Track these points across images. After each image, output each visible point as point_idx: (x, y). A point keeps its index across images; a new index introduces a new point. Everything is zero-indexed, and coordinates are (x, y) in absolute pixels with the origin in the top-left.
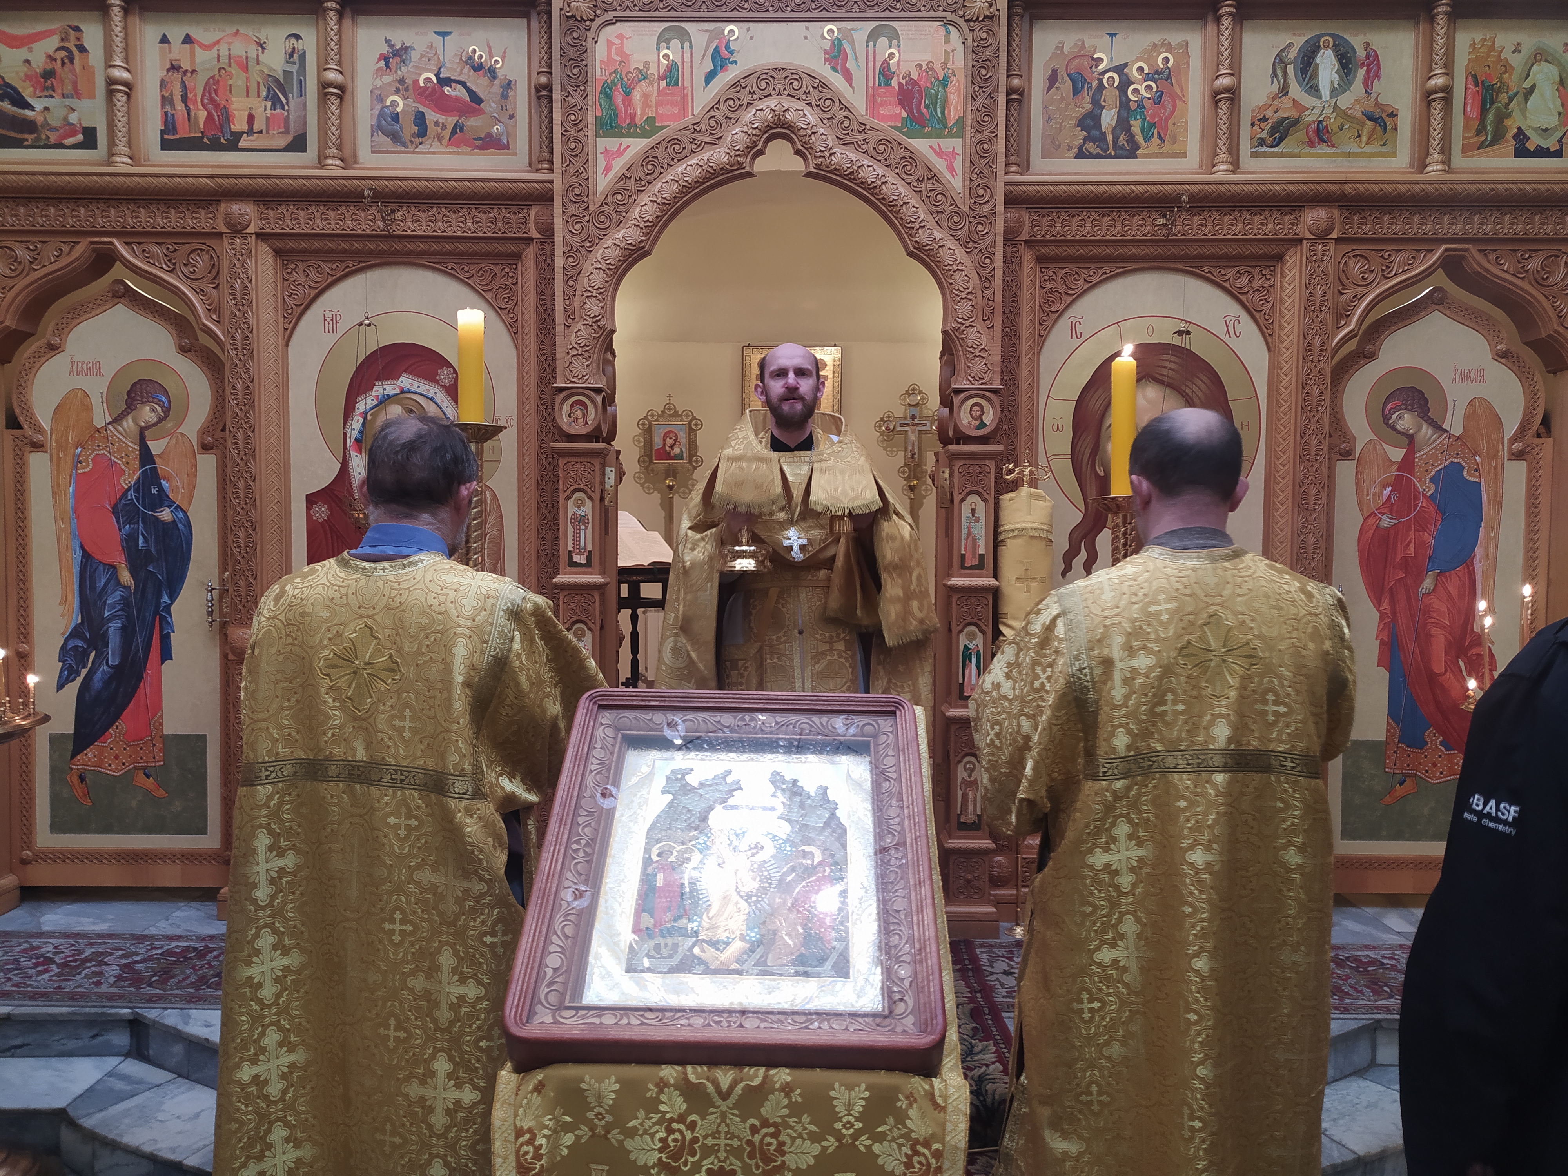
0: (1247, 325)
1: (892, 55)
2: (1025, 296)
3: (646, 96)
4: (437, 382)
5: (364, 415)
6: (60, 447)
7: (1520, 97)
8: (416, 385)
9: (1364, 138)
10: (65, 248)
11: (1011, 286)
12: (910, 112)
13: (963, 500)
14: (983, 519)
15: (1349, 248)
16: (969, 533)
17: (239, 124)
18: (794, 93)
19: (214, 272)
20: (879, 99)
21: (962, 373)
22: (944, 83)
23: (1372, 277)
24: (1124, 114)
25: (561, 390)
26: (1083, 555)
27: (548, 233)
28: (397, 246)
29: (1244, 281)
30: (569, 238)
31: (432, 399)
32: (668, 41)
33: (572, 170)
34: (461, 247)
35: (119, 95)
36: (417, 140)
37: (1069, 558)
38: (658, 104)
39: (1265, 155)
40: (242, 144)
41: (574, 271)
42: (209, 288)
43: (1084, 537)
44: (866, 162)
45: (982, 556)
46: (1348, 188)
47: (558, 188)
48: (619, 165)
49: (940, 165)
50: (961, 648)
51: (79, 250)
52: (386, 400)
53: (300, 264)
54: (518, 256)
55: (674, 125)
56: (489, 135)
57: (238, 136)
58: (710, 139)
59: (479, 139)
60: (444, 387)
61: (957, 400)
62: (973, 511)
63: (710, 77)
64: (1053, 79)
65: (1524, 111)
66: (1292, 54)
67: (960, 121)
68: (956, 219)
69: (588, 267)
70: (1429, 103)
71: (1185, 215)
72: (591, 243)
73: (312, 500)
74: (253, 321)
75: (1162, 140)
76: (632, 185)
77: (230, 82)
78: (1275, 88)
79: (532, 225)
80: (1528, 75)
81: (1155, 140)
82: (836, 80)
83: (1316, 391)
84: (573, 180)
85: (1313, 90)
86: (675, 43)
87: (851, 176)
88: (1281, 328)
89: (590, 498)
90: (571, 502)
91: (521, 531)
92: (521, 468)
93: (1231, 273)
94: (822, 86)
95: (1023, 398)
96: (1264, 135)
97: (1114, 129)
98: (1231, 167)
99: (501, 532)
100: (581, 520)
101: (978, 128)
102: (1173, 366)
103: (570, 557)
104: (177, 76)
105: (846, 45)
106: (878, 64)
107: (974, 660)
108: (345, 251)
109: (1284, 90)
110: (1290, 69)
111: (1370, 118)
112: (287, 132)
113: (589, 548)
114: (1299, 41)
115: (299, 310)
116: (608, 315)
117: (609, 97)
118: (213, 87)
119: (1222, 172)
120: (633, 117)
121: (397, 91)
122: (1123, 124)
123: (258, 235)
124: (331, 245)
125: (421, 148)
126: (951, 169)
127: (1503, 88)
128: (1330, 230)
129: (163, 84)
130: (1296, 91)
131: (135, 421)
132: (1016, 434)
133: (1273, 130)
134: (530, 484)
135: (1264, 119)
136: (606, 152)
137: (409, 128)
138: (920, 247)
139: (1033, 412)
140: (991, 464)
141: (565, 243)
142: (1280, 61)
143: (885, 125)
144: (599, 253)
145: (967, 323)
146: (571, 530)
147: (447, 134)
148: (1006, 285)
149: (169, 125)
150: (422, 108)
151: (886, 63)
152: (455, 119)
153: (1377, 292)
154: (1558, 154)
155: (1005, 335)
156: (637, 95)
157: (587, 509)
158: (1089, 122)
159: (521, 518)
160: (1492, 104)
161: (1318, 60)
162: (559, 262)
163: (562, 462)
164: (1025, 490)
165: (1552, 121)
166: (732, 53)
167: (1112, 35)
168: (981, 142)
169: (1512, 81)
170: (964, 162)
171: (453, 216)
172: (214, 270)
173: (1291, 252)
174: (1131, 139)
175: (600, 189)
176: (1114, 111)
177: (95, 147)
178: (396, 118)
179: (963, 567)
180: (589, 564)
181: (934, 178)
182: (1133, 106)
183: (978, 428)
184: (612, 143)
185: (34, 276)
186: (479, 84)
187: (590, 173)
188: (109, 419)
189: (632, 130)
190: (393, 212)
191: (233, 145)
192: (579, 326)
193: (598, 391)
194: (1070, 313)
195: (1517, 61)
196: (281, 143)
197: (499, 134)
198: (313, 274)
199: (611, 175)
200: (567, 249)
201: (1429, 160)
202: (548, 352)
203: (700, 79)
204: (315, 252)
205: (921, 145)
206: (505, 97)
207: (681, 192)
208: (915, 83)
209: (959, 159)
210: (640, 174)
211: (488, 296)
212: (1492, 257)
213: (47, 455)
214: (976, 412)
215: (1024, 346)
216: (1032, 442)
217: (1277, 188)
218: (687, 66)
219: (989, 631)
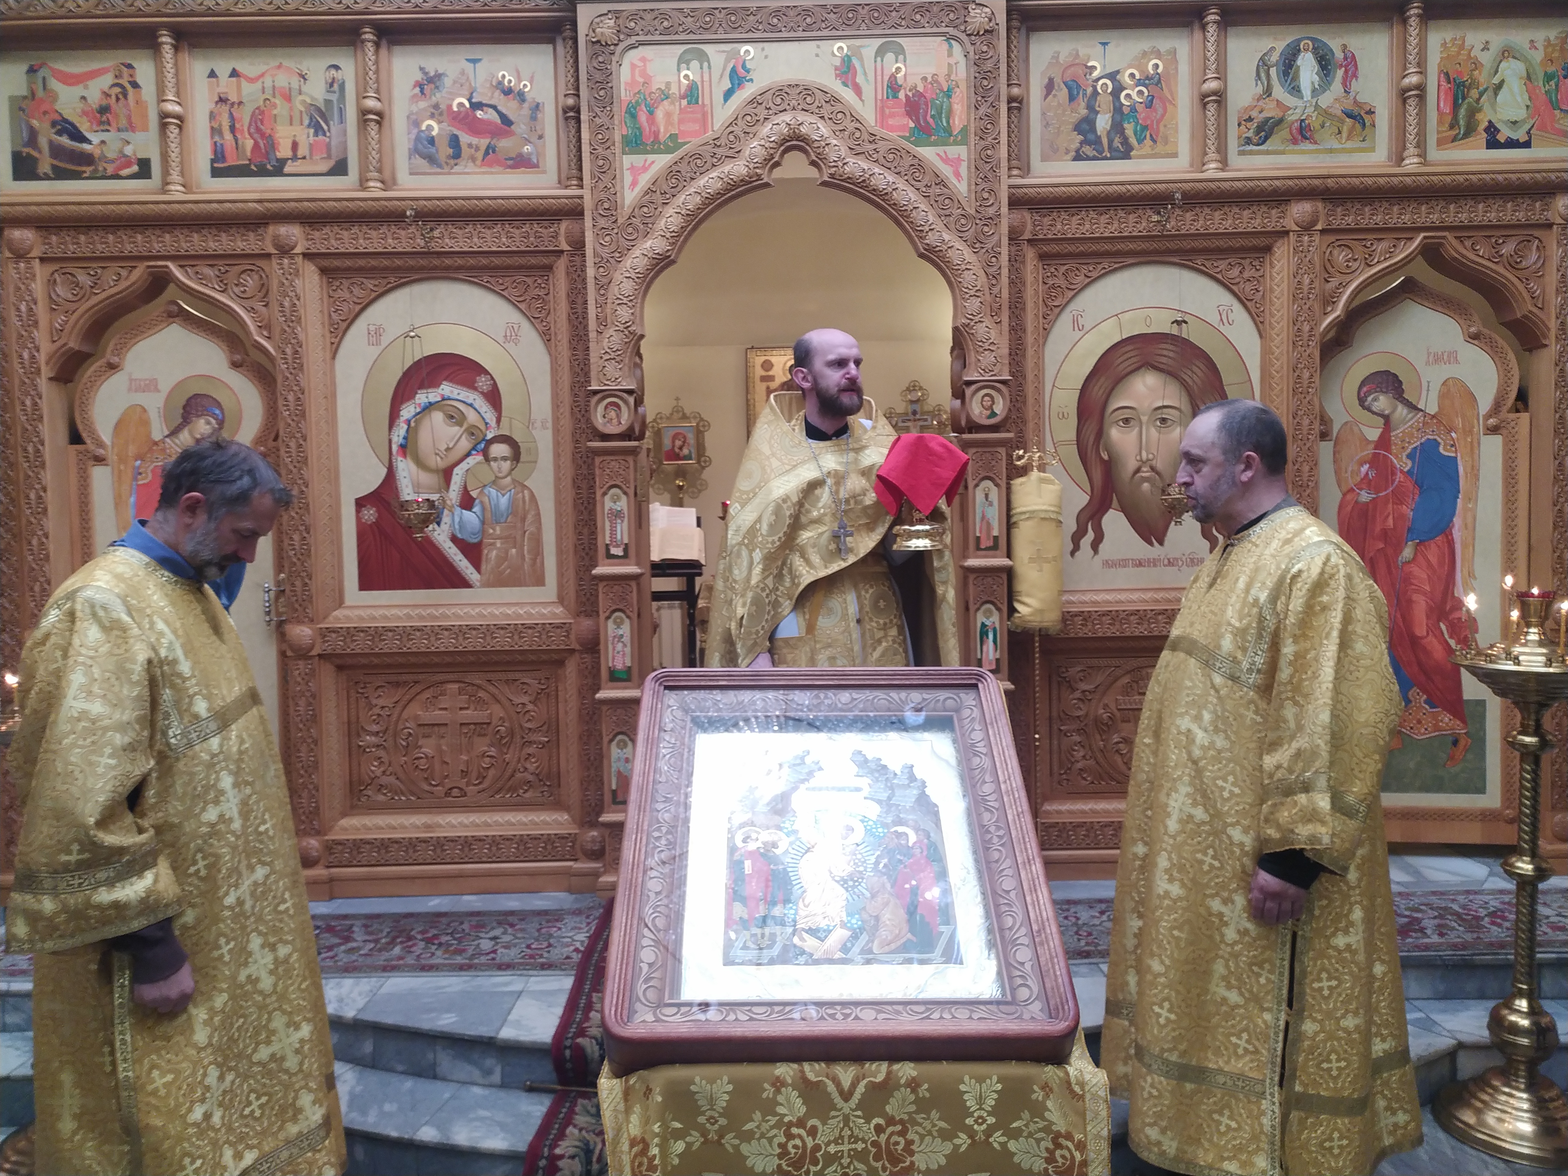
0: (1239, 313)
1: (898, 70)
2: (1029, 293)
3: (668, 115)
4: (475, 389)
5: (408, 422)
6: (122, 459)
7: (1490, 92)
8: (456, 391)
9: (1345, 134)
10: (124, 273)
11: (1017, 283)
12: (917, 122)
13: (977, 485)
14: (996, 503)
15: (1332, 238)
16: (983, 517)
17: (284, 151)
18: (807, 107)
19: (264, 291)
20: (887, 111)
21: (973, 366)
22: (948, 94)
23: (1356, 265)
24: (1118, 118)
25: (596, 392)
26: (1090, 535)
27: (579, 245)
28: (436, 262)
29: (1236, 272)
30: (599, 249)
31: (471, 405)
32: (688, 63)
33: (601, 186)
34: (497, 261)
35: (172, 127)
36: (452, 162)
37: (1077, 538)
38: (681, 121)
39: (1251, 153)
40: (287, 169)
41: (605, 281)
42: (259, 306)
43: (1091, 518)
44: (877, 170)
45: (996, 538)
46: (1330, 182)
47: (588, 204)
48: (645, 180)
49: (946, 171)
50: (979, 625)
51: (136, 274)
52: (429, 407)
53: (344, 281)
54: (549, 268)
55: (696, 141)
56: (520, 155)
57: (283, 162)
58: (730, 153)
59: (511, 159)
60: (482, 393)
61: (969, 391)
62: (987, 496)
63: (728, 95)
64: (1050, 87)
65: (1493, 105)
66: (1275, 57)
67: (965, 130)
68: (963, 221)
69: (618, 277)
70: (1404, 101)
71: (1178, 212)
72: (621, 253)
73: (360, 503)
74: (302, 337)
75: (1154, 141)
76: (658, 198)
77: (275, 112)
78: (1260, 89)
79: (562, 239)
80: (1496, 72)
81: (1148, 142)
82: (847, 94)
83: (1307, 374)
84: (603, 196)
85: (1296, 90)
86: (695, 64)
87: (864, 184)
88: (1272, 315)
89: (625, 493)
90: (607, 498)
91: (559, 528)
92: (557, 467)
93: (1223, 265)
94: (834, 100)
95: (1030, 389)
96: (1250, 134)
97: (1109, 133)
98: (1220, 165)
99: (539, 528)
100: (618, 514)
101: (982, 134)
102: (1171, 354)
103: (608, 550)
104: (225, 108)
105: (855, 61)
106: (886, 78)
107: (991, 636)
108: (386, 269)
109: (1268, 92)
110: (1273, 71)
111: (1350, 116)
112: (329, 157)
113: (626, 541)
114: (1280, 45)
115: (345, 324)
116: (637, 321)
117: (634, 116)
118: (259, 117)
119: (1212, 171)
120: (656, 134)
121: (432, 117)
122: (1117, 127)
123: (305, 255)
124: (374, 262)
125: (456, 169)
126: (957, 175)
127: (1474, 84)
128: (1314, 223)
129: (212, 116)
130: (1279, 92)
131: (191, 433)
132: (1024, 422)
133: (1259, 129)
134: (568, 482)
135: (1250, 119)
136: (632, 168)
137: (444, 151)
138: (930, 249)
139: (1039, 402)
140: (1002, 451)
141: (596, 254)
142: (1263, 64)
143: (894, 135)
144: (628, 263)
145: (977, 319)
146: (607, 524)
147: (480, 155)
148: (1012, 282)
149: (218, 154)
150: (456, 132)
151: (893, 77)
152: (487, 141)
153: (1361, 279)
154: (1527, 145)
155: (1012, 329)
156: (660, 114)
157: (623, 504)
158: (1085, 126)
159: (559, 515)
160: (1464, 98)
161: (1299, 62)
162: (590, 272)
163: (598, 460)
164: (1035, 474)
165: (1520, 114)
166: (748, 71)
167: (1104, 44)
168: (986, 148)
169: (1482, 77)
170: (969, 168)
171: (488, 232)
172: (264, 289)
173: (1278, 244)
174: (1125, 141)
175: (627, 202)
176: (1108, 116)
177: (150, 177)
178: (432, 141)
179: (978, 548)
180: (626, 556)
181: (942, 183)
182: (1126, 110)
183: (989, 417)
184: (637, 160)
185: (95, 300)
186: (509, 107)
187: (618, 188)
188: (167, 433)
189: (656, 147)
190: (432, 230)
191: (278, 171)
192: (611, 331)
193: (630, 392)
194: (1072, 306)
195: (1486, 58)
196: (324, 167)
197: (530, 154)
198: (356, 291)
199: (637, 189)
200: (598, 260)
201: (1406, 154)
202: (580, 357)
203: (718, 97)
204: (360, 270)
205: (928, 153)
206: (534, 118)
207: (704, 204)
208: (921, 95)
209: (964, 165)
210: (665, 188)
211: (522, 306)
212: (1468, 243)
213: (108, 469)
214: (987, 402)
215: (1030, 339)
216: (1039, 430)
217: (1264, 183)
218: (706, 85)
219: (1005, 609)
